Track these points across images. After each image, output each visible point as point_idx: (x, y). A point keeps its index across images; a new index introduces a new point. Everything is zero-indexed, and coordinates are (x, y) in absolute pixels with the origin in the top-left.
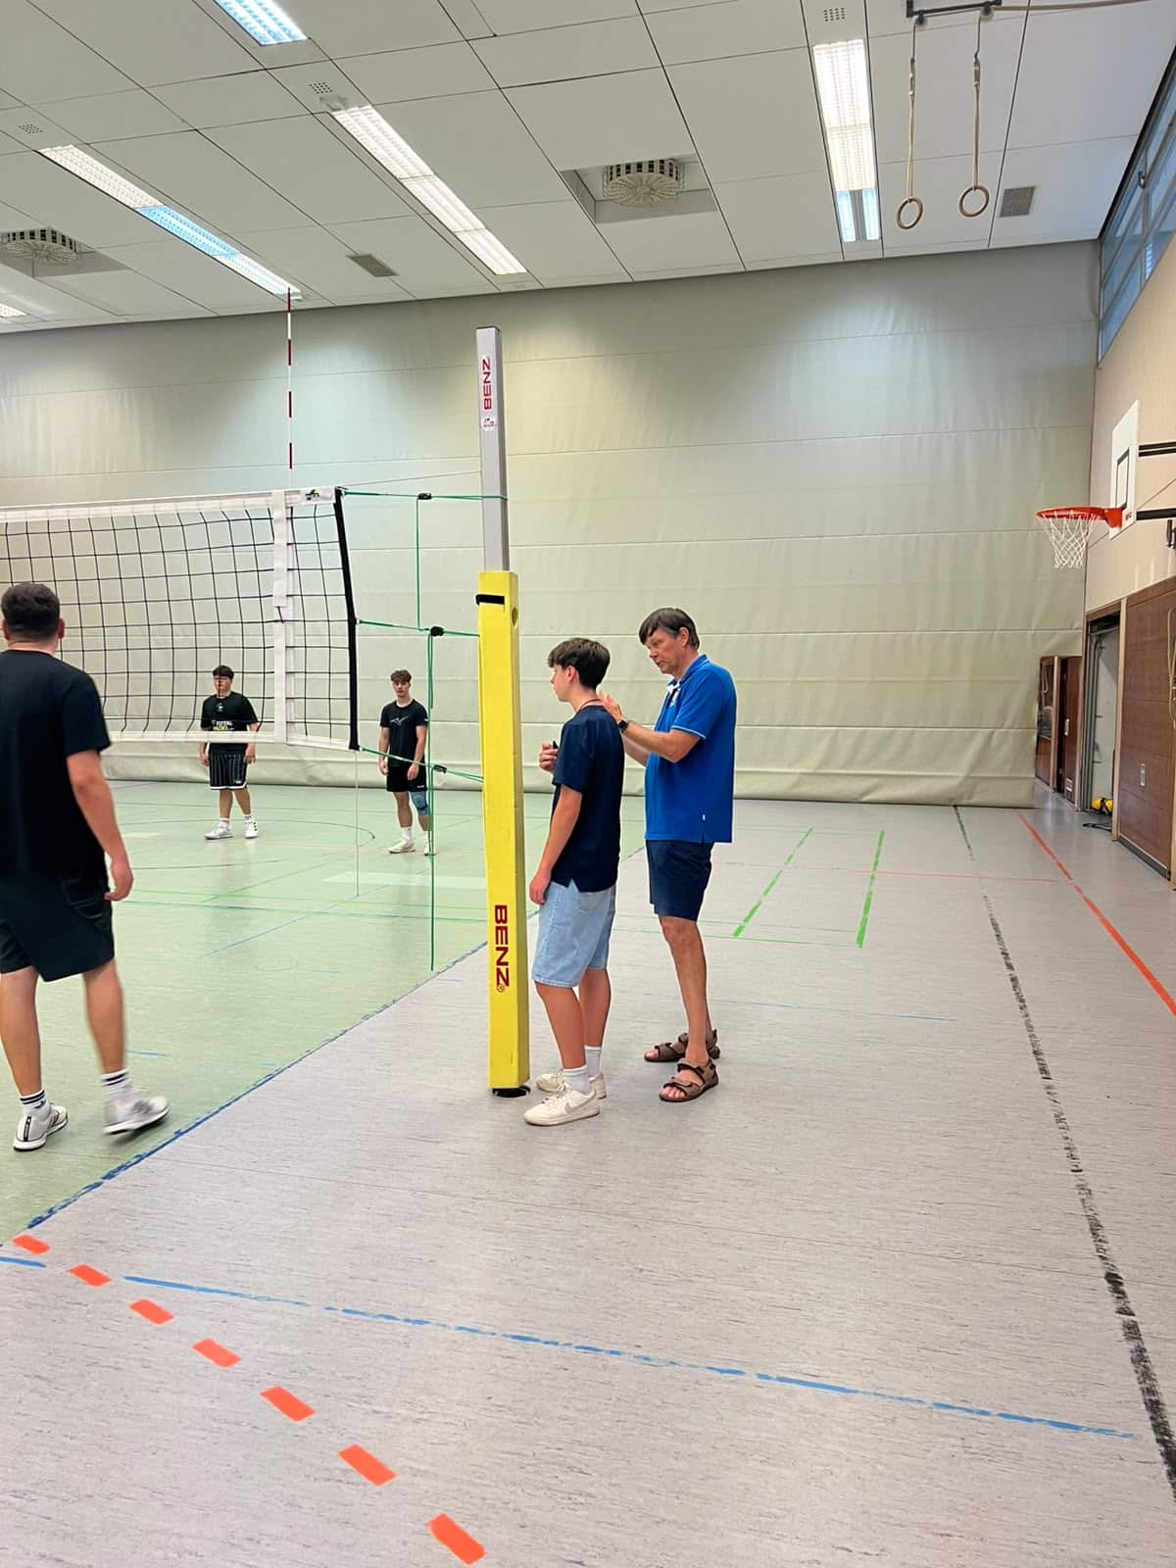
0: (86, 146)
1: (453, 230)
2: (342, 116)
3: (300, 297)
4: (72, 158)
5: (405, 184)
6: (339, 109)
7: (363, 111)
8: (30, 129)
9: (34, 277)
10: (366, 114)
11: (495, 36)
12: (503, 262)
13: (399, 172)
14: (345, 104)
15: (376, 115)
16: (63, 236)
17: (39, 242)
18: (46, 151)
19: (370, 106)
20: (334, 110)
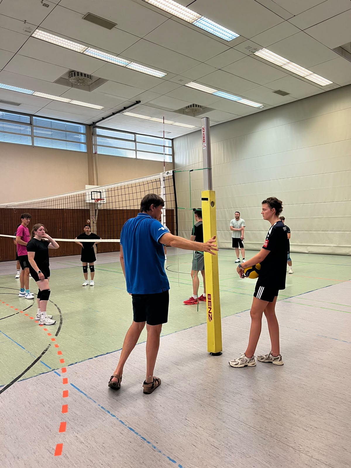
0: (195, 81)
1: (303, 76)
2: (257, 53)
3: (263, 107)
4: (193, 85)
5: (283, 67)
6: (255, 52)
7: (263, 50)
8: (181, 80)
9: (194, 117)
10: (264, 51)
11: (295, 16)
12: (323, 82)
13: (279, 64)
14: (257, 50)
15: (267, 50)
16: (196, 105)
17: (192, 107)
18: (187, 85)
19: (264, 48)
20: (254, 53)
